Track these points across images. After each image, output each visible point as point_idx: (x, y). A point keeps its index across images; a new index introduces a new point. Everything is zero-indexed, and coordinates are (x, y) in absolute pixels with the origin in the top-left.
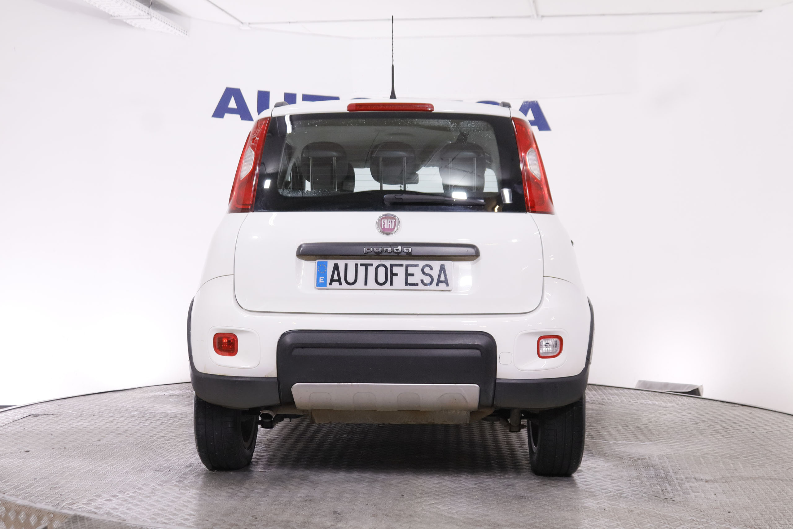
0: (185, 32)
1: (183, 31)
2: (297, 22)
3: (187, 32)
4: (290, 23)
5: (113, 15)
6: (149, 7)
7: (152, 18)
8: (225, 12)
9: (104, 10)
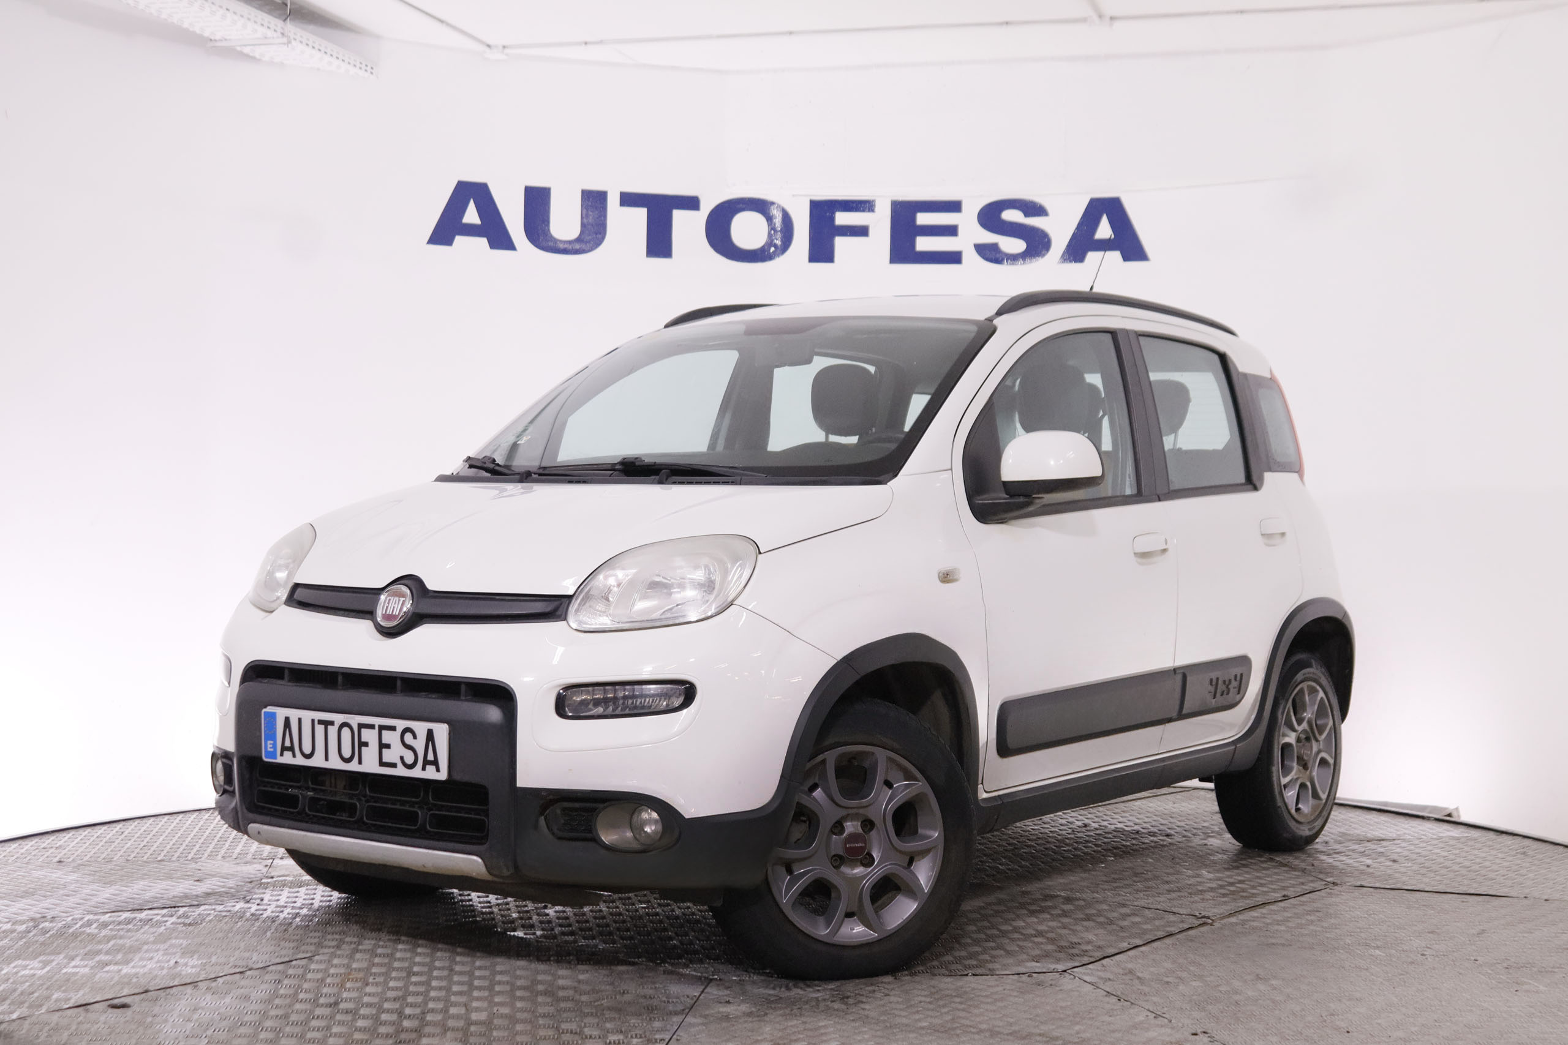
1: (363, 66)
2: (601, 42)
3: (372, 68)
4: (586, 43)
5: (212, 38)
6: (285, 20)
7: (293, 42)
8: (448, 24)
9: (191, 29)
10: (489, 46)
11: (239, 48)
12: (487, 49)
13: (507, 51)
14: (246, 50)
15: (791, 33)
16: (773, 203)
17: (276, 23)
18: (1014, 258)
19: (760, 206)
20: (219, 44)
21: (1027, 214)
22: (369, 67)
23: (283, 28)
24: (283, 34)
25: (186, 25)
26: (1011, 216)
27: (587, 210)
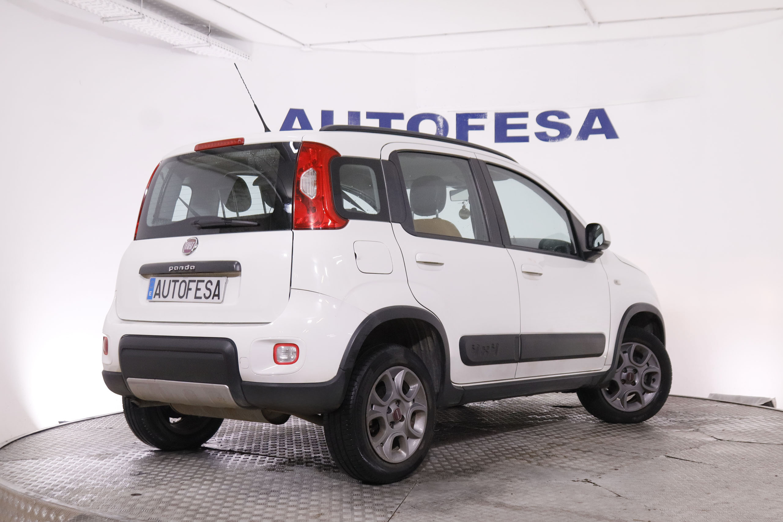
0: (248, 57)
1: (245, 56)
2: (356, 41)
3: (249, 56)
4: (349, 42)
5: (174, 44)
6: (208, 35)
7: (212, 45)
8: (284, 35)
9: (165, 40)
10: (303, 45)
11: (187, 49)
12: (302, 46)
13: (312, 47)
14: (190, 50)
15: (446, 34)
16: (438, 115)
17: (204, 36)
18: (554, 139)
19: (432, 117)
20: (177, 47)
21: (560, 118)
22: (248, 56)
23: (207, 39)
24: (207, 41)
25: (162, 39)
26: (552, 118)
27: (351, 121)
